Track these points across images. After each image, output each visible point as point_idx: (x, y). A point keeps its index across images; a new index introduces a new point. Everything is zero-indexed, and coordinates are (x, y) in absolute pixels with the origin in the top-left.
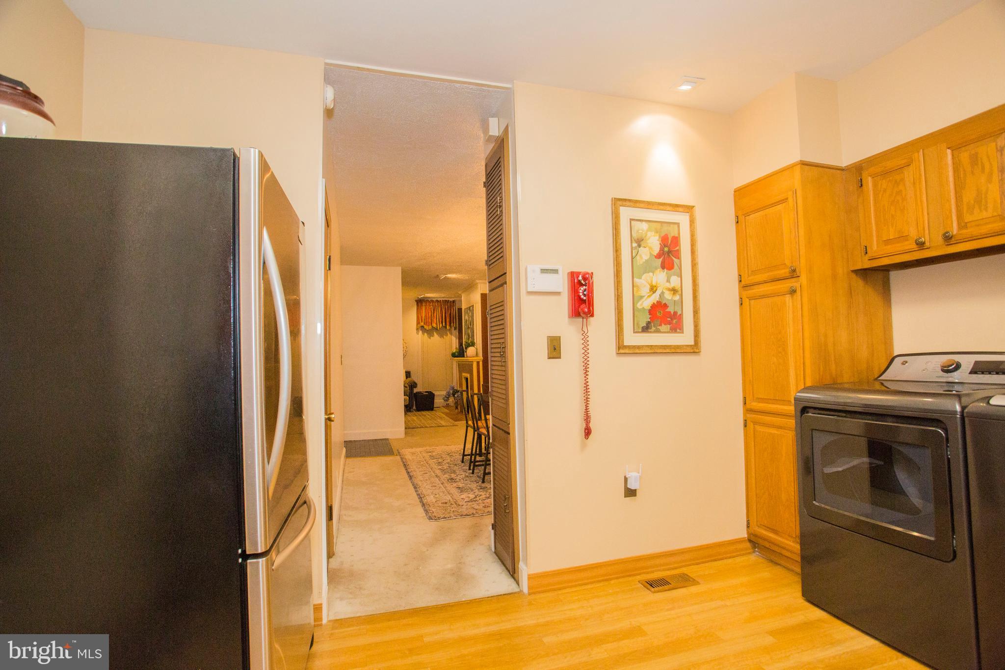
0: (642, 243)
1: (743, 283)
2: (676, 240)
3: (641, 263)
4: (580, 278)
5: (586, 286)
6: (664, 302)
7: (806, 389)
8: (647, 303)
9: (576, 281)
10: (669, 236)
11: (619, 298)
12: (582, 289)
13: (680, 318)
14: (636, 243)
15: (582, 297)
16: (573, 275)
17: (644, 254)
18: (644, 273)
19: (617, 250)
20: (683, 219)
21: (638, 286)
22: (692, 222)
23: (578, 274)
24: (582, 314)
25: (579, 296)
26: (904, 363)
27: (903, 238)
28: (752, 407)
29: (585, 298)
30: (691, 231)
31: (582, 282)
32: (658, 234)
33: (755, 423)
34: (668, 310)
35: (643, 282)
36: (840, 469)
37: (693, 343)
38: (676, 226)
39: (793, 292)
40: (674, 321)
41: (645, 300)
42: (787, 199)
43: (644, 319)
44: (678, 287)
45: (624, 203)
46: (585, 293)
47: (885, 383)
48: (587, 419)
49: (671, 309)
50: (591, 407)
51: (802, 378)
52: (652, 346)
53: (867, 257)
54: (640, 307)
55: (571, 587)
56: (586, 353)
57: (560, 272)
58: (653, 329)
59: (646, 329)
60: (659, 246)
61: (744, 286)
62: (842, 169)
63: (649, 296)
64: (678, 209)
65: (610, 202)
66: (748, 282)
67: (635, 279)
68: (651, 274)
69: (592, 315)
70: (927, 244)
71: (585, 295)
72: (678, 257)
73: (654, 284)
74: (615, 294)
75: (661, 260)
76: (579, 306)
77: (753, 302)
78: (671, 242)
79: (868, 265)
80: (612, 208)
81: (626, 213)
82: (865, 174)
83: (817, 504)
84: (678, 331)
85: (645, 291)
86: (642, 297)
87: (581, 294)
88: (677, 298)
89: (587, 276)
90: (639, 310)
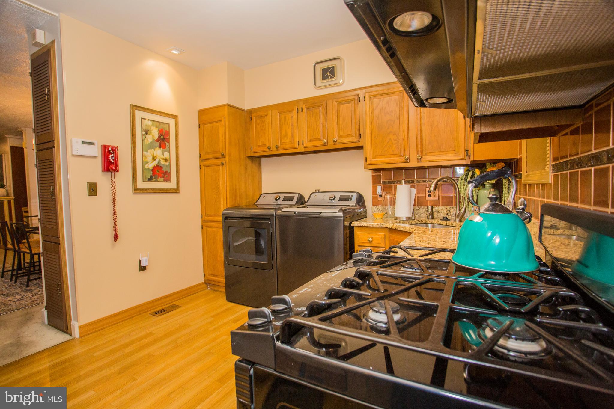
0: (149, 133)
1: (201, 158)
2: (168, 133)
3: (148, 143)
4: (110, 149)
5: (113, 154)
6: (160, 166)
7: (228, 209)
8: (151, 166)
9: (107, 151)
10: (164, 130)
11: (134, 162)
12: (111, 155)
13: (169, 174)
14: (145, 132)
15: (111, 160)
16: (104, 147)
17: (149, 139)
18: (149, 149)
19: (133, 135)
20: (172, 122)
21: (145, 156)
22: (176, 124)
23: (109, 146)
24: (111, 170)
25: (110, 160)
26: (264, 197)
27: (263, 145)
28: (205, 219)
29: (113, 161)
30: (176, 129)
31: (111, 151)
32: (157, 129)
33: (206, 227)
34: (162, 170)
35: (149, 154)
36: (240, 243)
37: (176, 188)
38: (168, 125)
39: (223, 164)
40: (166, 176)
41: (150, 164)
42: (221, 120)
43: (149, 175)
44: (168, 158)
45: (138, 108)
46: (113, 158)
47: (257, 205)
48: (116, 230)
49: (164, 170)
50: (117, 223)
51: (226, 204)
52: (153, 189)
53: (252, 152)
54: (146, 168)
55: (108, 327)
56: (114, 193)
57: (96, 144)
58: (154, 180)
59: (150, 180)
60: (158, 135)
61: (202, 160)
62: (244, 111)
63: (152, 162)
64: (169, 116)
65: (129, 106)
66: (203, 158)
67: (144, 152)
68: (153, 150)
69: (118, 171)
70: (271, 149)
71: (113, 159)
72: (169, 142)
73: (155, 155)
74: (132, 160)
75: (159, 142)
76: (109, 166)
77: (206, 168)
78: (165, 133)
79: (252, 155)
80: (130, 110)
81: (139, 114)
82: (253, 115)
83: (231, 259)
84: (168, 181)
85: (150, 159)
86: (148, 162)
87: (110, 159)
88: (167, 164)
89: (114, 149)
90: (146, 169)
